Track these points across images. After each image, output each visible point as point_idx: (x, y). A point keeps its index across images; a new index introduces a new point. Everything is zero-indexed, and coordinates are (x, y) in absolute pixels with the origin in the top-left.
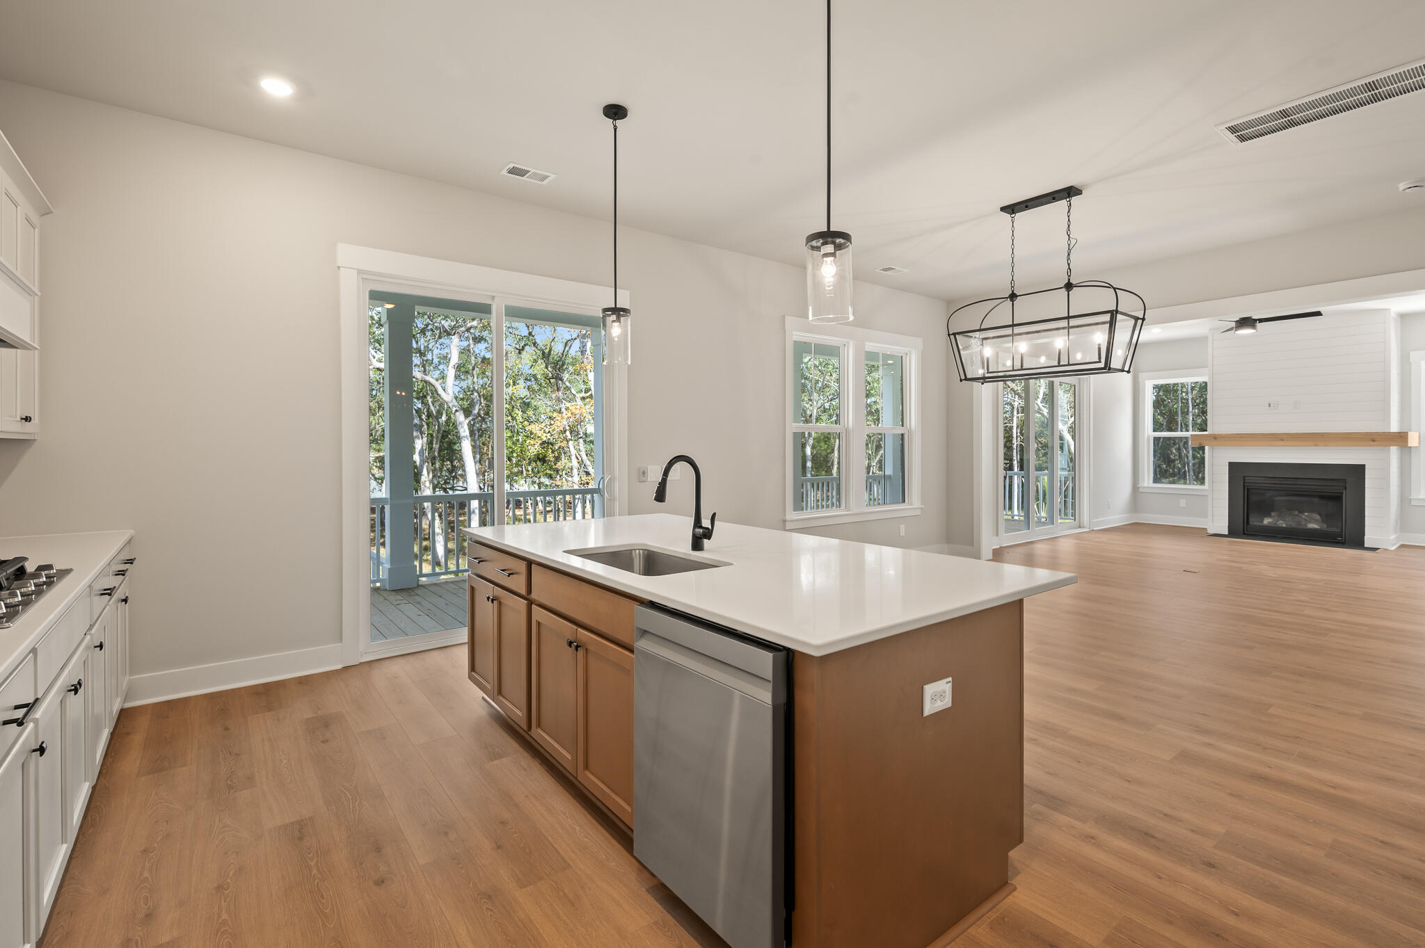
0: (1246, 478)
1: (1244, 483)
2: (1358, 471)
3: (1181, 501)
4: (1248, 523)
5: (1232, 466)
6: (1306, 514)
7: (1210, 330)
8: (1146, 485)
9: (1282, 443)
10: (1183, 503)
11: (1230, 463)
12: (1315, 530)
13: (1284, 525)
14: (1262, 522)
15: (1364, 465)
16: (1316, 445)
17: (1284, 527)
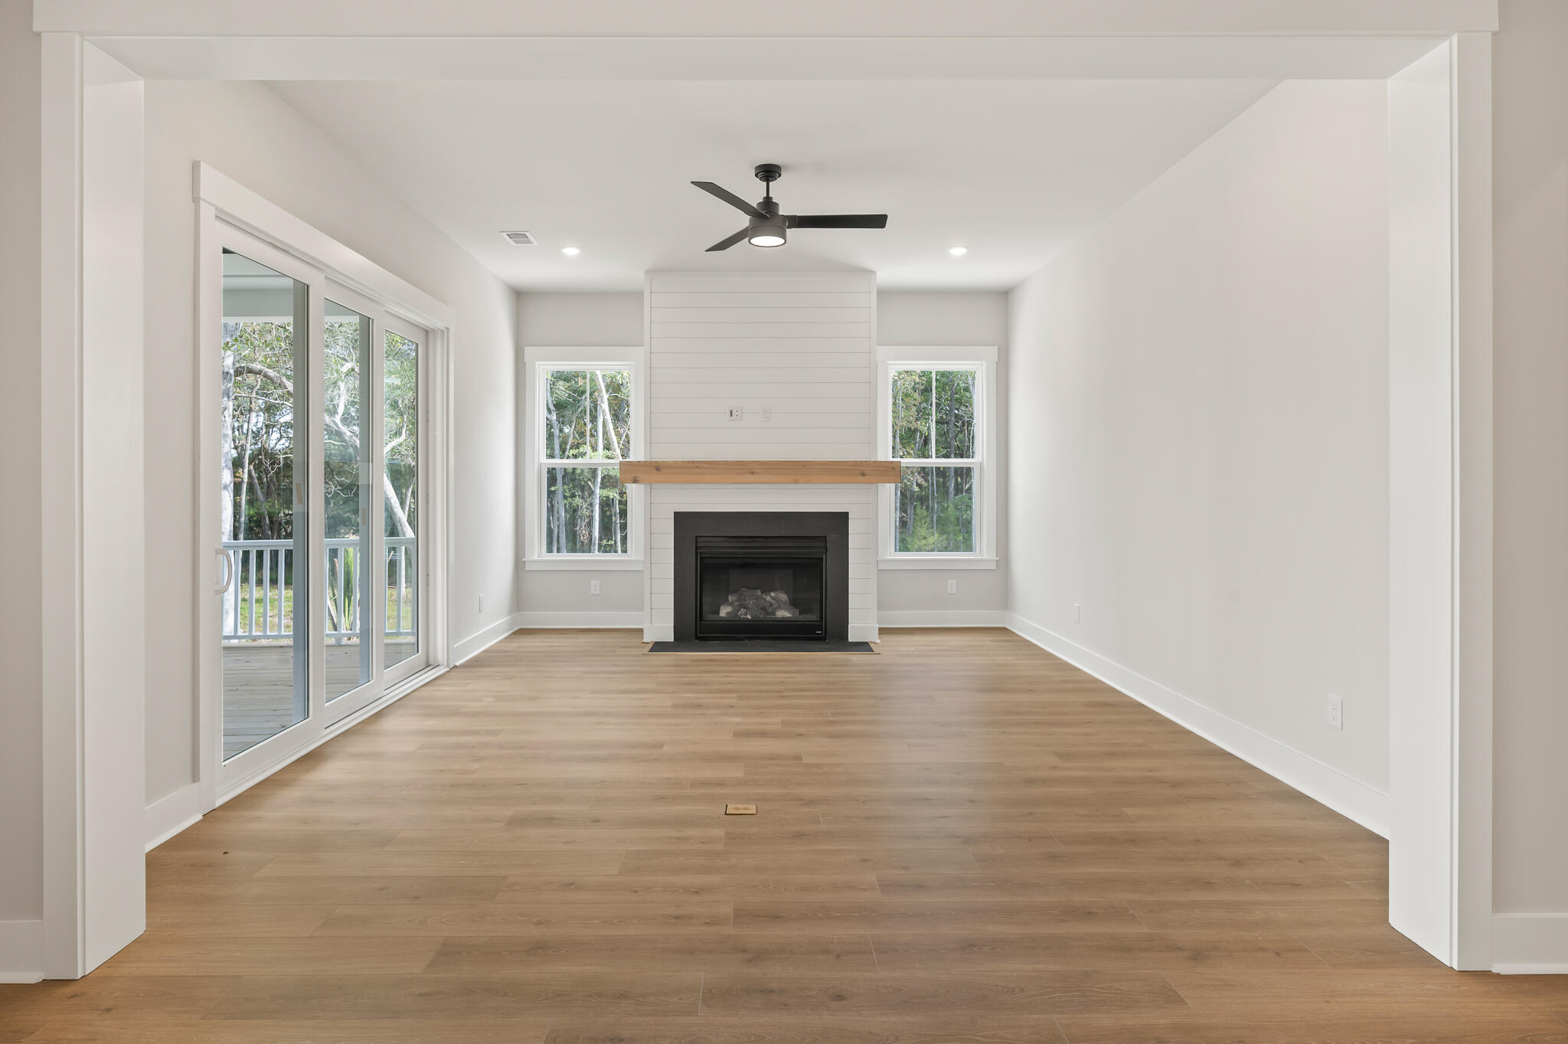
0: (699, 539)
1: (697, 548)
2: (839, 521)
3: (593, 582)
4: (701, 619)
5: (680, 517)
6: (772, 594)
7: (648, 272)
8: (536, 558)
9: (751, 478)
10: (595, 585)
11: (676, 514)
12: (784, 620)
13: (749, 617)
14: (718, 612)
15: (847, 514)
16: (796, 482)
17: (749, 620)
